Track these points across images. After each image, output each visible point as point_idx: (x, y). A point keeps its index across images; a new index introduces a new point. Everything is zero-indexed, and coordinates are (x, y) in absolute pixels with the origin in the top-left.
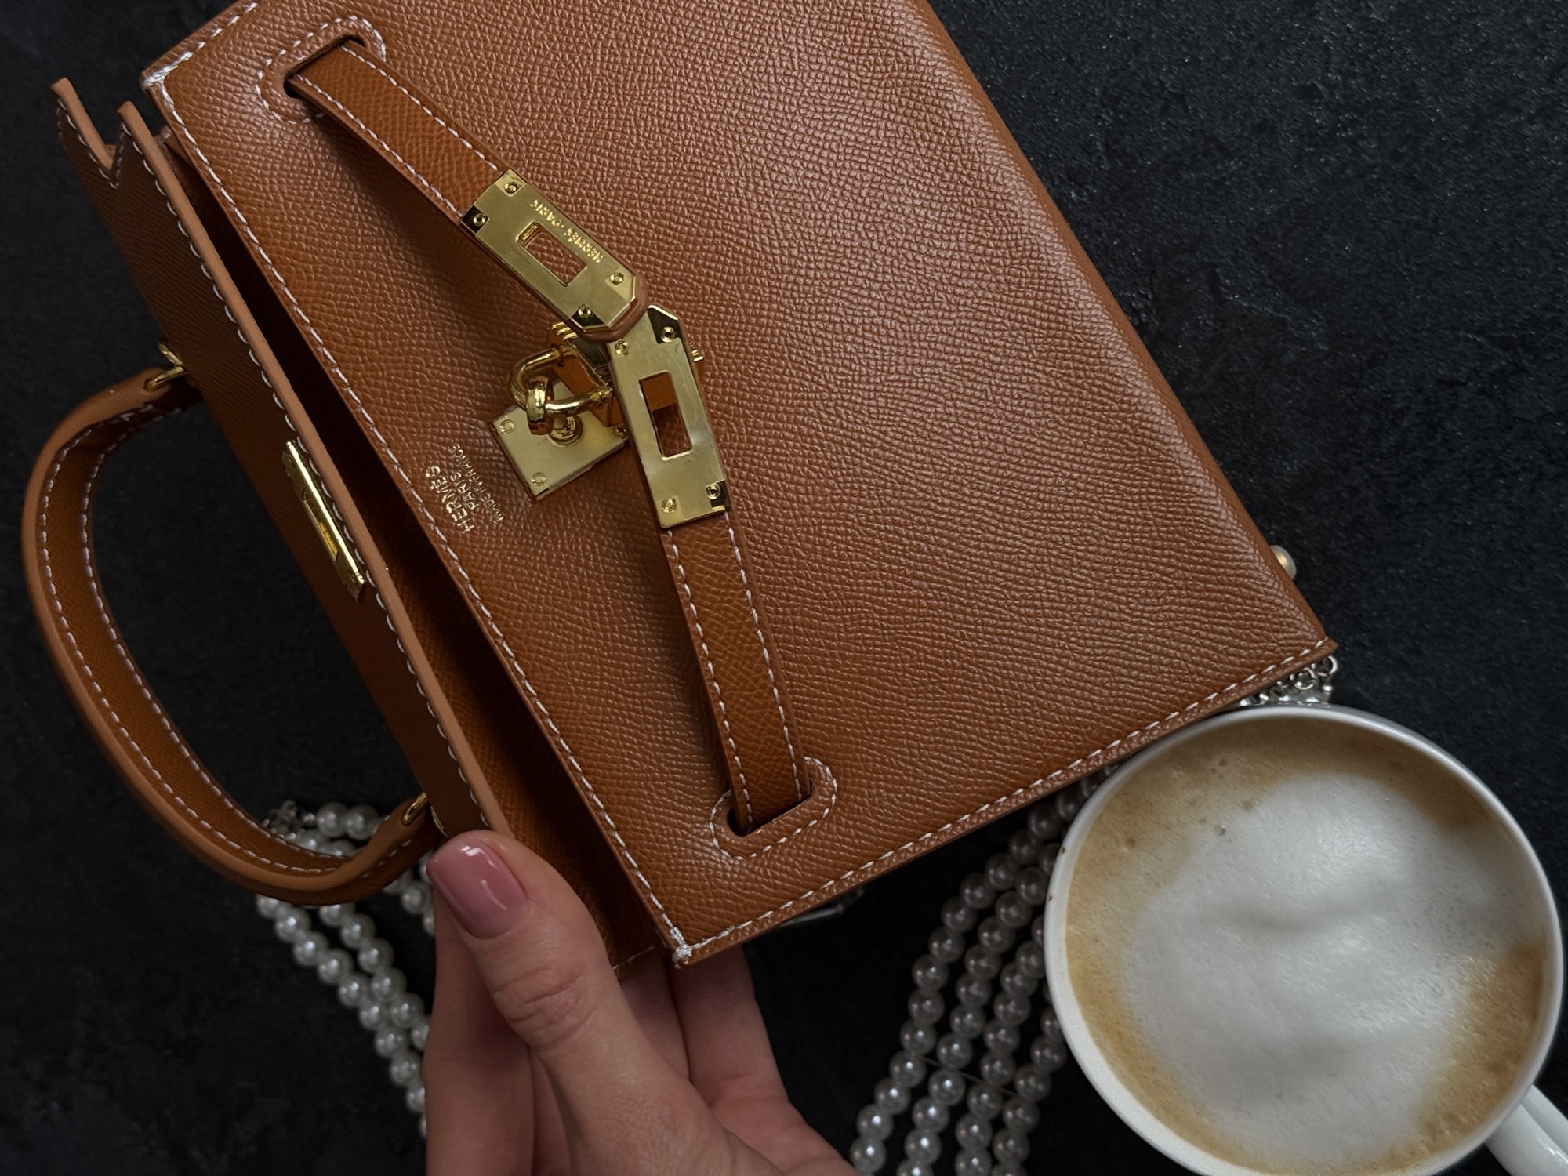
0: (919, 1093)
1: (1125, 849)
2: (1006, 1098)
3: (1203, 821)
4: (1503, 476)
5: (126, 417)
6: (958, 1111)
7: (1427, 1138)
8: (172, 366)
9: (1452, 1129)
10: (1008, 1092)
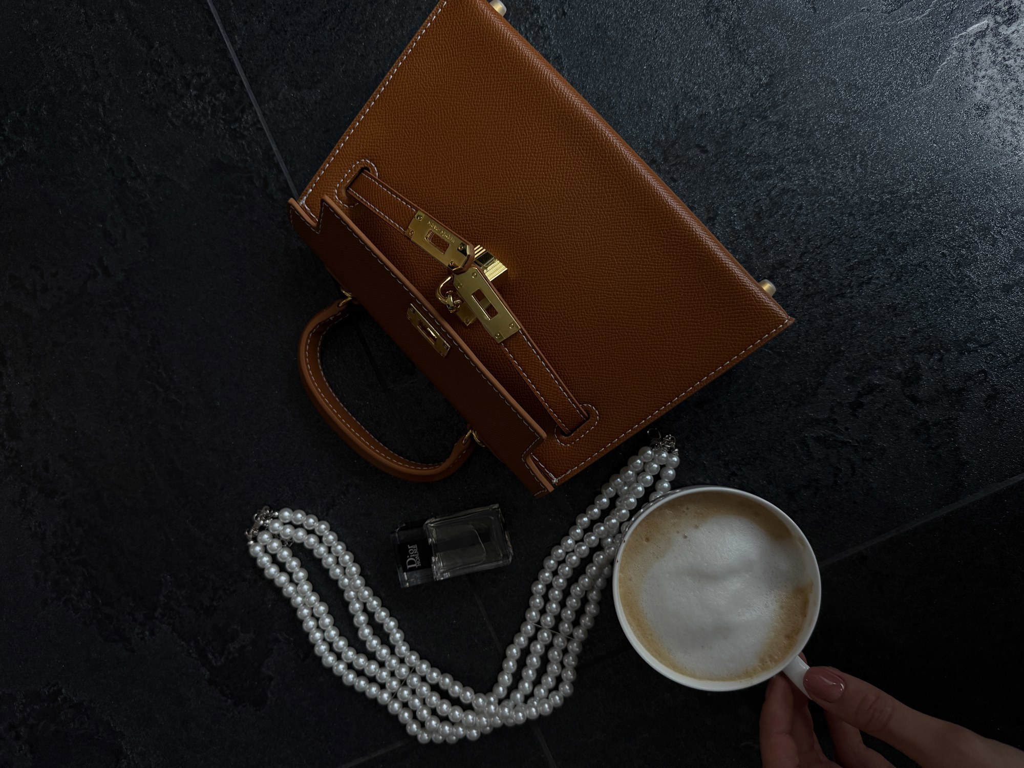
0: (533, 639)
1: (645, 542)
2: (568, 640)
3: (678, 532)
4: (776, 404)
5: (331, 318)
6: (549, 647)
7: (760, 664)
8: (347, 297)
9: (771, 661)
10: (570, 638)
